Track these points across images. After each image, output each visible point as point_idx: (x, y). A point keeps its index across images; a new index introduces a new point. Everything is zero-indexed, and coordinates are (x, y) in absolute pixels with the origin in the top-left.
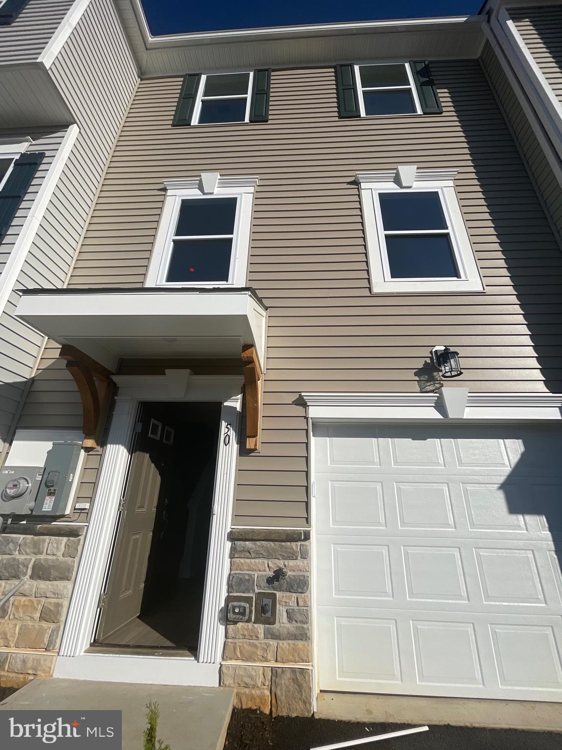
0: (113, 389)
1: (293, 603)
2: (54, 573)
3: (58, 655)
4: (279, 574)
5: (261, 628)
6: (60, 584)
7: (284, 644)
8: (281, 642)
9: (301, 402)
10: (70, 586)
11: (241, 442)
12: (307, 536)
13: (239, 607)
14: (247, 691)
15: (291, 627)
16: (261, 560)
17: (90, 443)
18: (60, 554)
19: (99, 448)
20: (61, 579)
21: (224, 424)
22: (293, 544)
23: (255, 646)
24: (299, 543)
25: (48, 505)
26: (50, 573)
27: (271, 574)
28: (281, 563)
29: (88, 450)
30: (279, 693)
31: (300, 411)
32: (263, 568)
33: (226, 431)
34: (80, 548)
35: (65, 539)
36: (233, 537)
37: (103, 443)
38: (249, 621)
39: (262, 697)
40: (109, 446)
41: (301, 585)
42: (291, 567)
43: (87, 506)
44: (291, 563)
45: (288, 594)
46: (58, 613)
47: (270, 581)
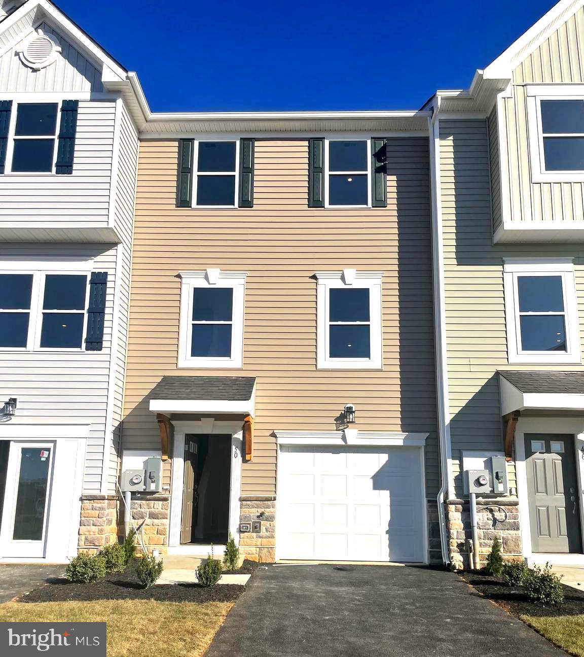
0: (172, 428)
1: (268, 525)
2: (160, 516)
3: (169, 546)
4: (262, 514)
5: (254, 535)
6: (164, 521)
7: (265, 539)
8: (263, 539)
9: (274, 435)
10: (168, 520)
11: (243, 456)
12: (275, 499)
13: (245, 526)
14: (249, 555)
15: (268, 534)
16: (254, 509)
17: (165, 457)
18: (160, 508)
19: (169, 460)
20: (164, 518)
21: (233, 447)
22: (269, 502)
23: (252, 541)
24: (271, 502)
25: (153, 487)
26: (158, 517)
27: (259, 514)
28: (263, 510)
29: (164, 461)
30: (262, 556)
31: (273, 440)
32: (254, 512)
33: (235, 451)
34: (169, 506)
35: (161, 502)
36: (241, 500)
37: (171, 457)
38: (249, 532)
39: (255, 558)
40: (175, 459)
41: (271, 518)
42: (268, 512)
43: (168, 487)
44: (268, 510)
45: (267, 522)
46: (165, 531)
47: (258, 517)
